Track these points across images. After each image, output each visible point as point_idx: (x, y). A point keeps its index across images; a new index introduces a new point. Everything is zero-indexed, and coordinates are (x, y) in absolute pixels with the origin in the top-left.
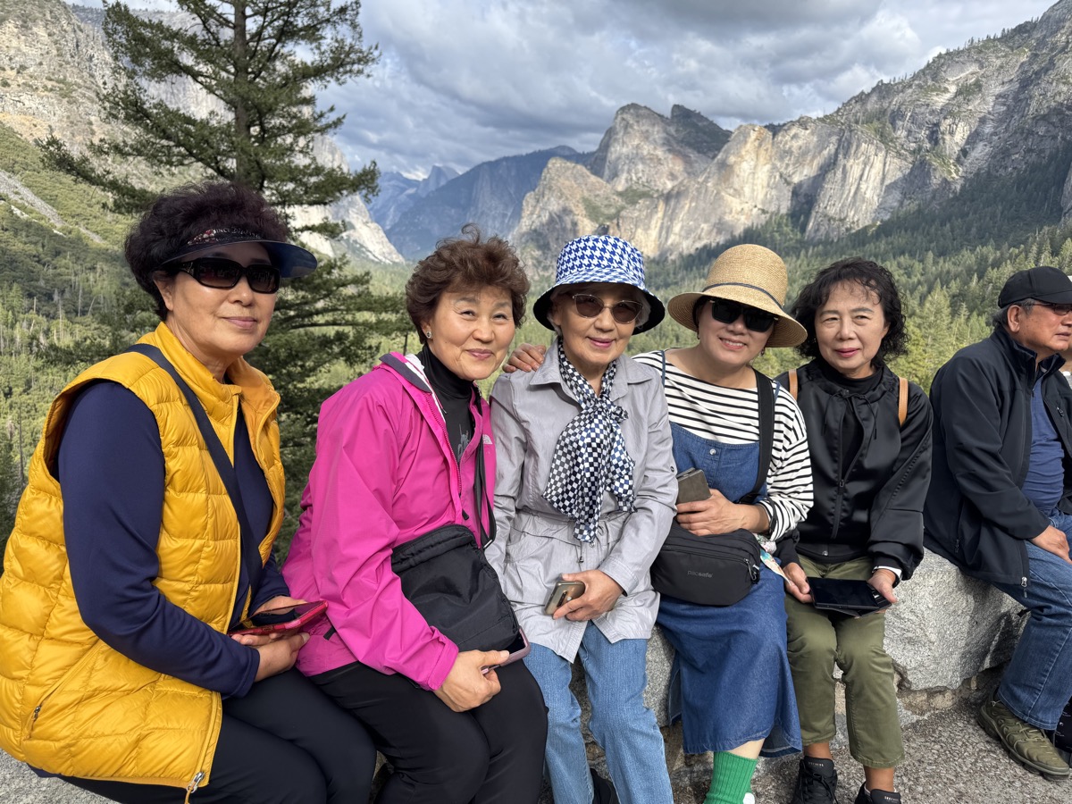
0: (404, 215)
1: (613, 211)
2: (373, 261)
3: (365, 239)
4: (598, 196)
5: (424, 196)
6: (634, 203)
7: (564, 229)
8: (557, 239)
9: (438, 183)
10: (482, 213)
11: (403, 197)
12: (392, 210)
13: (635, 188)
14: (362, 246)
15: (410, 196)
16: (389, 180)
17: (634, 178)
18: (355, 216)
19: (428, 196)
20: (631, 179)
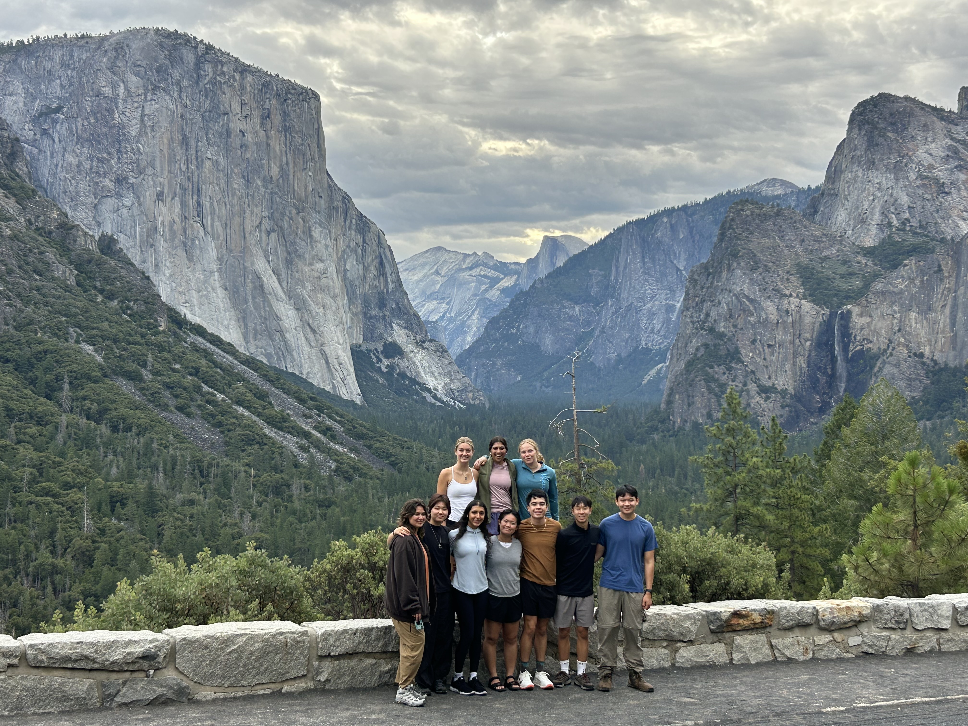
0: (493, 322)
1: (858, 283)
2: (432, 405)
3: (421, 370)
4: (827, 258)
5: (526, 288)
6: (895, 266)
7: (765, 323)
8: (753, 342)
9: (555, 264)
10: (629, 308)
11: (494, 294)
12: (475, 317)
13: (897, 238)
14: (414, 381)
15: (504, 291)
16: (471, 268)
17: (895, 222)
18: (403, 332)
19: (533, 287)
20: (890, 224)
